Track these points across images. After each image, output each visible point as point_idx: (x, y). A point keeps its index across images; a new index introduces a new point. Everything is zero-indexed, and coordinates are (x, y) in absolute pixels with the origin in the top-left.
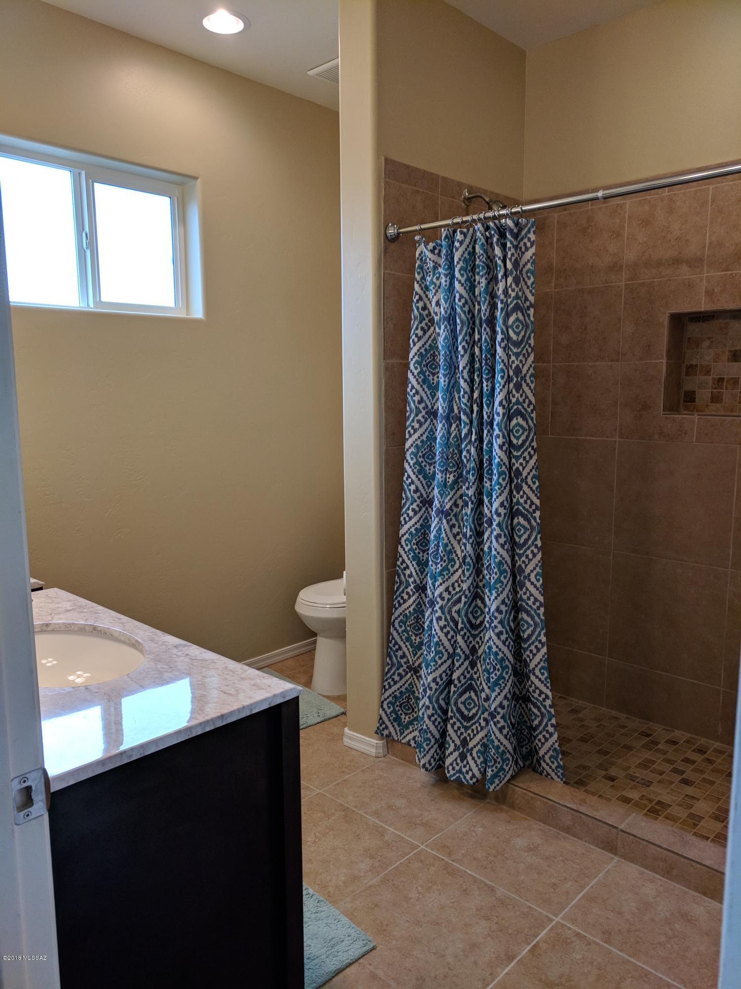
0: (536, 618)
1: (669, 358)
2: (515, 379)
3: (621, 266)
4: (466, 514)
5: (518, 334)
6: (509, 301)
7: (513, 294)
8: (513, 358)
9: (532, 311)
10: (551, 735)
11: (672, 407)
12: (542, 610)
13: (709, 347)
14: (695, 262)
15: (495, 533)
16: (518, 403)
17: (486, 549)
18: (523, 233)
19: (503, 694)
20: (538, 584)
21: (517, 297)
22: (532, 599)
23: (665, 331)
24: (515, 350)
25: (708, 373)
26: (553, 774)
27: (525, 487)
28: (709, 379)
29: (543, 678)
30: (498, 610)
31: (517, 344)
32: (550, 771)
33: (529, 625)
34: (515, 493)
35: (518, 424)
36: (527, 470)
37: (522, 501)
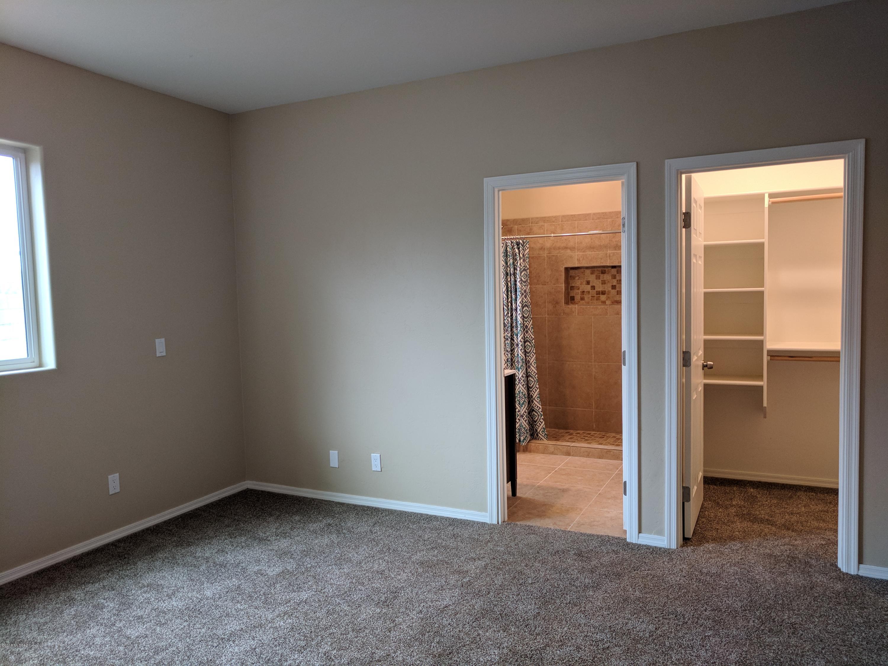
0: (535, 379)
1: (565, 284)
2: (524, 294)
3: (545, 249)
4: (508, 343)
5: (525, 279)
6: (522, 267)
7: (523, 265)
8: (524, 287)
9: (528, 271)
10: (542, 423)
11: (567, 303)
12: (537, 375)
13: (579, 279)
14: (572, 249)
15: (520, 348)
16: (526, 302)
17: (516, 355)
18: (525, 244)
19: (525, 407)
20: (535, 366)
21: (524, 266)
22: (533, 372)
23: (563, 274)
24: (524, 284)
25: (579, 289)
26: (543, 438)
27: (529, 332)
28: (579, 291)
29: (538, 401)
30: (522, 376)
31: (525, 282)
32: (542, 437)
33: (533, 382)
34: (526, 334)
35: (526, 310)
36: (530, 325)
37: (528, 336)
